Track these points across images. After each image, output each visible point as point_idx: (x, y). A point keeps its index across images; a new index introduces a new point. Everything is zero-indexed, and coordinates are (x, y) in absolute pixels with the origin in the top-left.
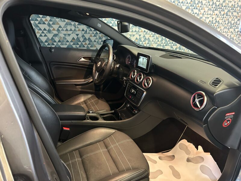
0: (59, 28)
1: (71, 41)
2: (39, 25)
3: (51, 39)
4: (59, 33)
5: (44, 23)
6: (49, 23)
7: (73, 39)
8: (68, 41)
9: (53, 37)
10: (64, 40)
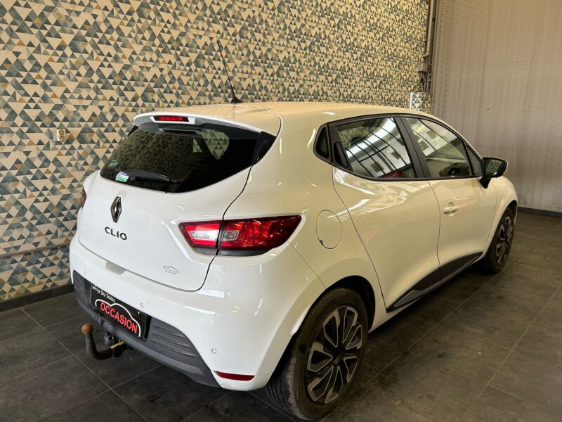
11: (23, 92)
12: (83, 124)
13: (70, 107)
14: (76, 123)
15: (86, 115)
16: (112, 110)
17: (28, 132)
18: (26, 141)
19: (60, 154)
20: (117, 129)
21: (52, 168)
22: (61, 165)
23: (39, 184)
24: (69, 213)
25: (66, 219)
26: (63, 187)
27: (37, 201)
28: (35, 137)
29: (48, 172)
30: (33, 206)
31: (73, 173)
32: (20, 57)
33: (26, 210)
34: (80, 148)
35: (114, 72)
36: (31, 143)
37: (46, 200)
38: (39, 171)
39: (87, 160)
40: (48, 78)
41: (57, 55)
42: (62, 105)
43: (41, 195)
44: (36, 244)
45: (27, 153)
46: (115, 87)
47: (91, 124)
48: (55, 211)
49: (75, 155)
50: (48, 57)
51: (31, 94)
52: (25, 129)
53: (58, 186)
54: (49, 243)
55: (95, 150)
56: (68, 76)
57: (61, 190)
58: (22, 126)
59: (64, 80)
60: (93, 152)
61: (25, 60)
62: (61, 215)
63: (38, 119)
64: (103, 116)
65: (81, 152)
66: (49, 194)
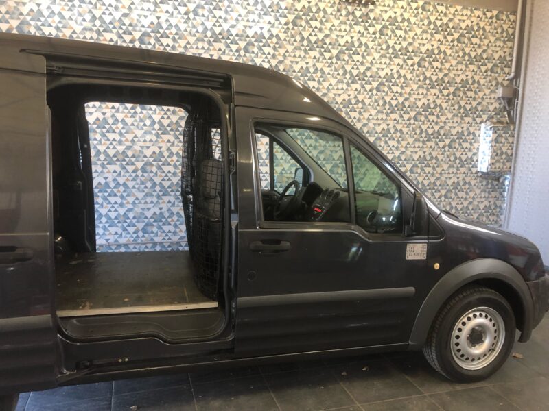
0: (134, 139)
1: (151, 157)
2: (107, 134)
3: (122, 153)
4: (133, 144)
5: (114, 132)
6: (121, 131)
7: (154, 153)
8: (145, 156)
9: (126, 151)
10: (141, 155)
11: (106, 138)
12: (145, 159)
13: (137, 148)
14: (140, 159)
15: (148, 153)
16: (168, 149)
17: (107, 164)
18: (105, 171)
19: (127, 180)
20: (172, 163)
21: (122, 189)
22: (128, 187)
23: (112, 199)
24: (131, 222)
25: (129, 226)
26: (128, 203)
27: (110, 211)
28: (111, 168)
29: (119, 191)
30: (107, 214)
31: (136, 194)
32: (106, 116)
33: (102, 216)
34: (143, 176)
35: (172, 122)
36: (109, 172)
37: (116, 211)
38: (112, 191)
39: (147, 185)
40: (123, 128)
41: (130, 113)
42: (131, 147)
43: (113, 207)
44: (107, 240)
45: (106, 178)
46: (172, 133)
47: (151, 160)
48: (121, 219)
49: (139, 181)
50: (124, 115)
51: (111, 139)
52: (105, 163)
53: (125, 202)
54: (116, 241)
55: (153, 178)
56: (137, 126)
57: (127, 205)
58: (104, 160)
59: (135, 129)
60: (151, 179)
61: (108, 118)
62: (125, 222)
63: (114, 156)
64: (161, 154)
65: (143, 179)
66: (118, 207)
